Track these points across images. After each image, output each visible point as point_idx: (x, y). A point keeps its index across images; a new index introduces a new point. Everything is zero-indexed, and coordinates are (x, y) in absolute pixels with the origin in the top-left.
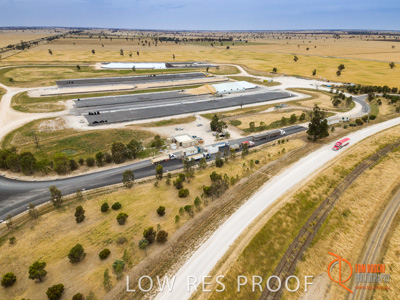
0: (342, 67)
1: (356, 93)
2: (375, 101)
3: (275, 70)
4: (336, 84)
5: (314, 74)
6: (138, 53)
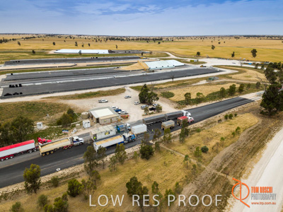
0: (254, 51)
3: (198, 54)
4: (256, 63)
5: (233, 55)
6: (89, 45)
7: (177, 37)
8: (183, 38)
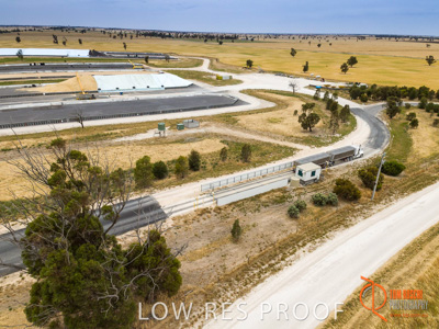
0: (353, 61)
1: (364, 101)
2: (401, 117)
3: (250, 63)
4: (332, 84)
5: (306, 69)
6: (80, 42)
7: (268, 36)
8: (276, 36)
